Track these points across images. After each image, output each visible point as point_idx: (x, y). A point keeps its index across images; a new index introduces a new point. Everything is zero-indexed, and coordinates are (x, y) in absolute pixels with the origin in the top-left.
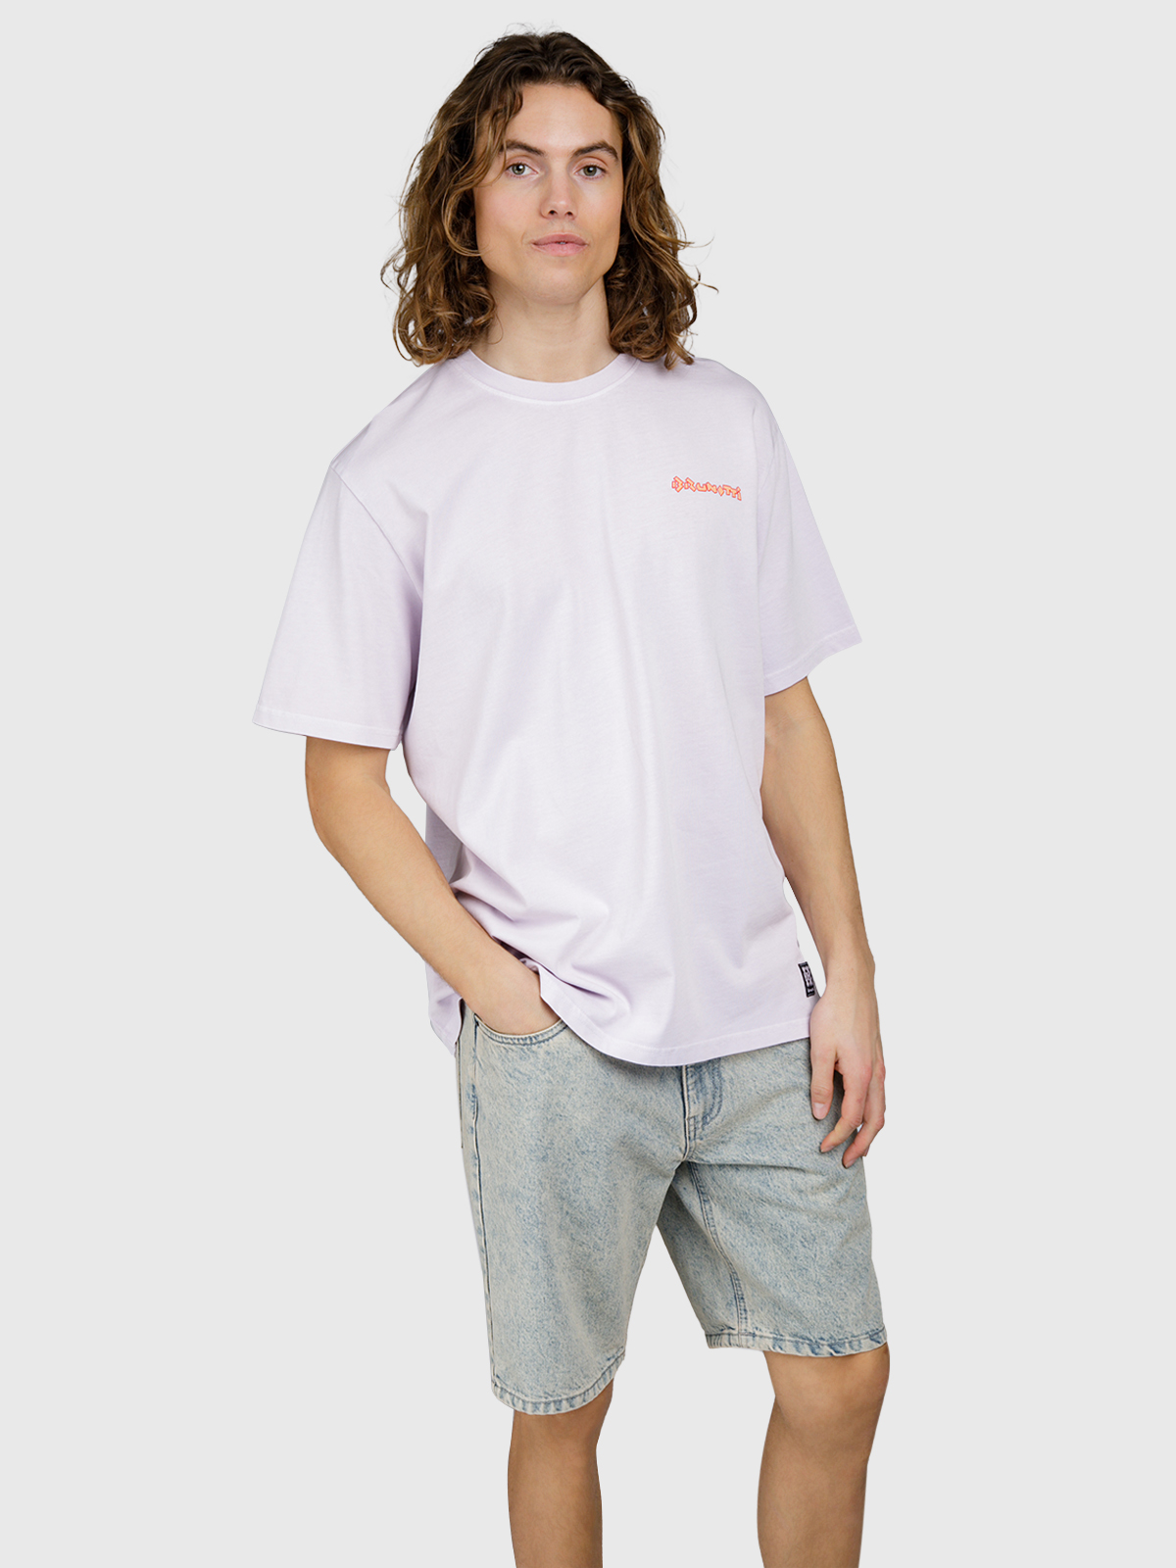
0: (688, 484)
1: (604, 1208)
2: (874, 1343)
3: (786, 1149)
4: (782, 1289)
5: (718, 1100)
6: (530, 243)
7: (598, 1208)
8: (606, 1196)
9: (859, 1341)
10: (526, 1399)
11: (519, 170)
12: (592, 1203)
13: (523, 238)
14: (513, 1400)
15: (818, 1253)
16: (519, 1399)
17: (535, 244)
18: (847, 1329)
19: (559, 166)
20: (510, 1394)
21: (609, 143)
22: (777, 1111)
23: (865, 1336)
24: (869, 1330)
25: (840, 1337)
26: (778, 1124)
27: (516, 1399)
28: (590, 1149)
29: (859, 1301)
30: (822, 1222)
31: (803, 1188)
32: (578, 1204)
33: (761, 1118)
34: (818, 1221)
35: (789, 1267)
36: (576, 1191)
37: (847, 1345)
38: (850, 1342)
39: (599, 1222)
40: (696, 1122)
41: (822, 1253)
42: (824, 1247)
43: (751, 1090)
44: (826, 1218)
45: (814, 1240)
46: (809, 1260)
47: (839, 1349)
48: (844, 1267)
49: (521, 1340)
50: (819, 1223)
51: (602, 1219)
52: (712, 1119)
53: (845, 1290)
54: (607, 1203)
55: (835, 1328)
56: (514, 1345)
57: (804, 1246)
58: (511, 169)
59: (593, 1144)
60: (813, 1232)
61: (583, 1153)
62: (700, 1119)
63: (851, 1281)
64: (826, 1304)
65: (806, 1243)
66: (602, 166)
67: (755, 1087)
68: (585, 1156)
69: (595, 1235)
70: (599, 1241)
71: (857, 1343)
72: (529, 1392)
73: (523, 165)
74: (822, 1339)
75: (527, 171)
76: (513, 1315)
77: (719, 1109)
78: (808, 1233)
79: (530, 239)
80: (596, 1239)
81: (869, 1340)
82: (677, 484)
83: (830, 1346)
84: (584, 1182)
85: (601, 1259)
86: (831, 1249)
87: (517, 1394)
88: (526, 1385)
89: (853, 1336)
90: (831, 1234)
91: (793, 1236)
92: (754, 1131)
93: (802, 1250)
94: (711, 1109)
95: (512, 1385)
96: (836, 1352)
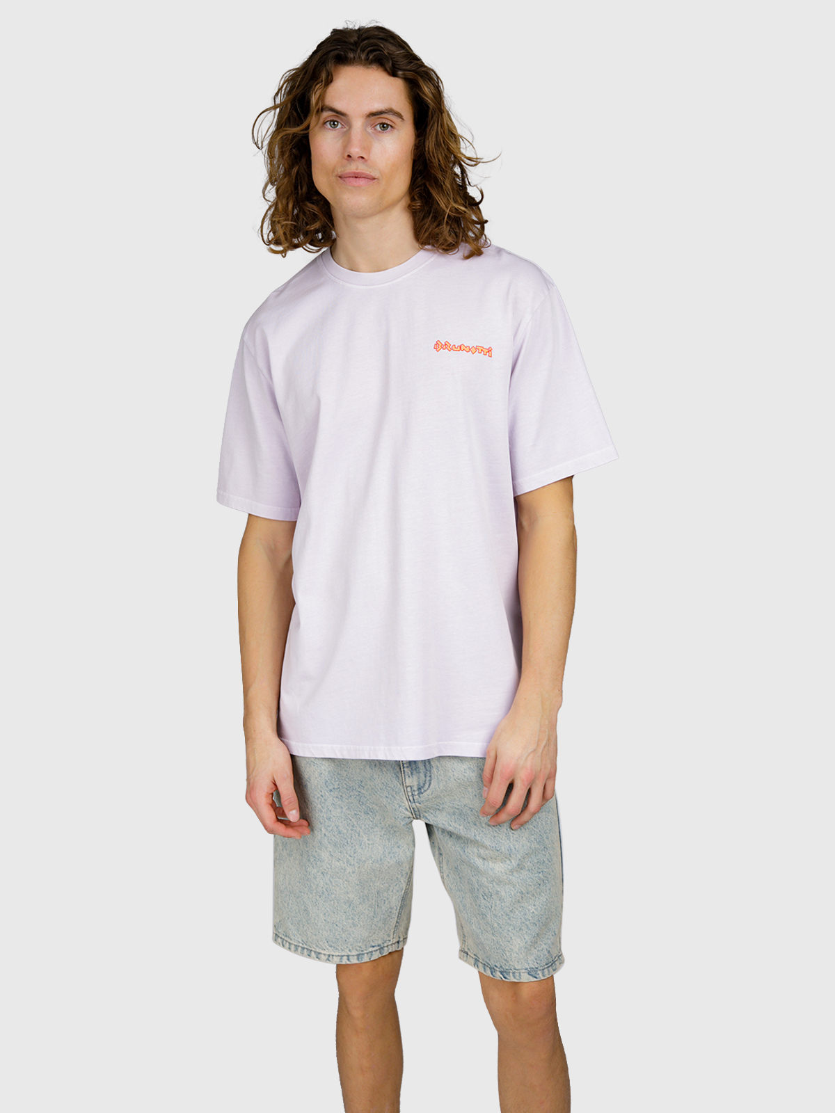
0: (446, 346)
1: (350, 832)
2: (531, 977)
3: (475, 825)
4: (473, 925)
5: (428, 778)
6: (336, 176)
7: (345, 831)
8: (350, 822)
9: (520, 973)
10: (291, 942)
11: (334, 124)
12: (340, 828)
13: (333, 172)
14: (283, 942)
15: (493, 905)
16: (287, 941)
17: (340, 177)
18: (511, 963)
19: (358, 124)
20: (281, 938)
21: (396, 108)
22: (471, 797)
23: (524, 971)
24: (527, 967)
25: (507, 968)
26: (471, 807)
27: (284, 942)
28: (336, 787)
29: (522, 945)
30: (497, 884)
31: (485, 857)
32: (331, 828)
33: (462, 799)
34: (494, 884)
35: (477, 912)
36: (329, 819)
37: (511, 974)
38: (513, 973)
39: (347, 843)
40: (412, 791)
41: (496, 906)
42: (498, 902)
43: (450, 777)
44: (500, 881)
45: (491, 896)
46: (488, 909)
47: (506, 976)
48: (512, 919)
49: (291, 902)
50: (495, 885)
51: (349, 840)
52: (425, 791)
53: (512, 935)
54: (351, 827)
55: (503, 961)
56: (286, 904)
57: (485, 899)
58: (328, 123)
59: (337, 783)
60: (490, 890)
61: (331, 791)
62: (415, 788)
63: (518, 929)
64: (497, 942)
65: (485, 897)
66: (391, 124)
67: (454, 775)
68: (332, 793)
69: (347, 853)
70: (349, 858)
71: (518, 974)
72: (292, 937)
73: (337, 122)
74: (496, 966)
75: (339, 126)
76: (287, 883)
77: (430, 785)
78: (487, 890)
79: (336, 173)
80: (348, 856)
81: (526, 974)
82: (438, 346)
83: (501, 972)
84: (333, 813)
85: (353, 872)
86: (503, 904)
87: (285, 938)
88: (291, 932)
89: (515, 969)
90: (503, 894)
91: (478, 890)
92: (457, 807)
93: (483, 901)
94: (424, 784)
95: (283, 932)
96: (504, 977)
